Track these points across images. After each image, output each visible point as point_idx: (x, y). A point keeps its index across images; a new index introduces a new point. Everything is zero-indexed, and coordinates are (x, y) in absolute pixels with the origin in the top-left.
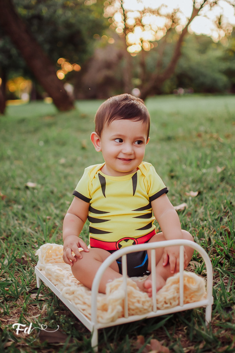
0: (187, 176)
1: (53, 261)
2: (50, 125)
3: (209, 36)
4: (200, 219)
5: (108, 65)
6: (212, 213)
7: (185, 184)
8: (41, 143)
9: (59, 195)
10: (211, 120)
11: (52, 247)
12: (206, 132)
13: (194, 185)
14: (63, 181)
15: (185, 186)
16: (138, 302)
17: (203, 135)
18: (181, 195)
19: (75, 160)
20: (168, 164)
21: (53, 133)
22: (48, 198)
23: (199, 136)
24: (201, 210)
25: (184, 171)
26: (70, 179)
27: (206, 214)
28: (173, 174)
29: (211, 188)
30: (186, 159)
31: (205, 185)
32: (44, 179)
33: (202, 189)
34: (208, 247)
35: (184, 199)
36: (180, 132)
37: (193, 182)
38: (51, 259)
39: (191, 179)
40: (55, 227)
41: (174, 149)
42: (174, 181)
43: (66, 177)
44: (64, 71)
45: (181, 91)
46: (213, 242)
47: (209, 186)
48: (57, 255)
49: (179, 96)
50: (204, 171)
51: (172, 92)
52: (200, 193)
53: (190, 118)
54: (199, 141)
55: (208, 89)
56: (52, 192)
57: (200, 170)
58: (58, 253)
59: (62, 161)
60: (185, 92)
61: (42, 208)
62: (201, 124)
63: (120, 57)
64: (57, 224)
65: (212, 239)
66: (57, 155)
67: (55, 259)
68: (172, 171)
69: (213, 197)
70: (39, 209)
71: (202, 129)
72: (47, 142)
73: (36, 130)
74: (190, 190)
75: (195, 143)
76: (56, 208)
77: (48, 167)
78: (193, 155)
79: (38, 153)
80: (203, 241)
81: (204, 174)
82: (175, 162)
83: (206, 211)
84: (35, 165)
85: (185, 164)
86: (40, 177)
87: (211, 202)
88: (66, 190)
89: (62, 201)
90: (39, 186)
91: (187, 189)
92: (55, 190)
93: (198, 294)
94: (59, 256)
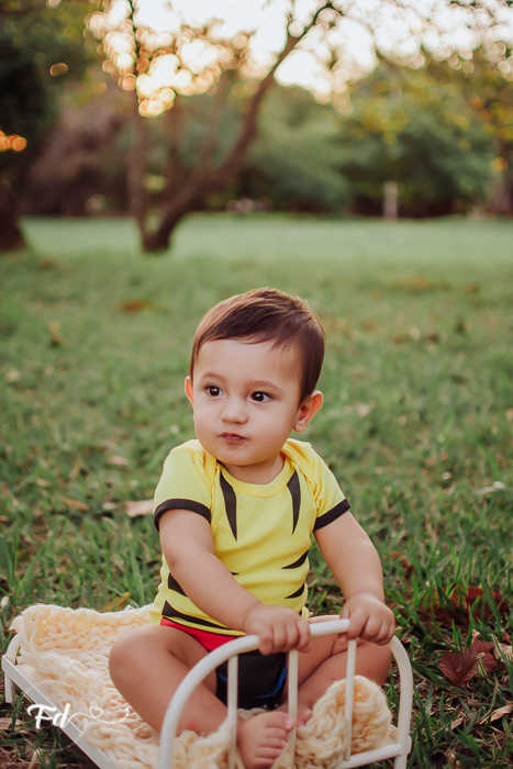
1: (52, 644)
3: (307, 88)
5: (89, 142)
9: (19, 461)
10: (326, 285)
11: (48, 612)
14: (23, 427)
19: (40, 373)
26: (36, 422)
29: (351, 456)
31: (337, 446)
38: (47, 641)
43: (27, 415)
45: (247, 205)
47: (347, 449)
48: (59, 631)
49: (241, 216)
50: (334, 414)
51: (224, 208)
55: (304, 204)
58: (61, 625)
59: (13, 374)
60: (255, 208)
63: (116, 125)
67: (54, 640)
69: (359, 478)
76: (18, 495)
93: (377, 721)
94: (63, 634)
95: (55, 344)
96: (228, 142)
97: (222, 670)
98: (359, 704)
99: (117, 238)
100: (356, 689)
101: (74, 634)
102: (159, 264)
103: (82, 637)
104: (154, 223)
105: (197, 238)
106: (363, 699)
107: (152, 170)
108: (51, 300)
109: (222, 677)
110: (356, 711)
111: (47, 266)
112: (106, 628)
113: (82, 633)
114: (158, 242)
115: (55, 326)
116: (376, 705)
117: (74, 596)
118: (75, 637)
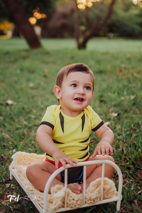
0: (111, 101)
2: (24, 58)
4: (118, 133)
5: (65, 16)
6: (126, 130)
7: (109, 106)
8: (18, 71)
9: (28, 110)
10: (129, 59)
11: (22, 154)
12: (125, 69)
13: (115, 108)
14: (31, 100)
15: (109, 108)
16: (73, 199)
17: (123, 70)
18: (106, 115)
19: (39, 84)
20: (99, 91)
21: (26, 64)
22: (21, 112)
23: (121, 71)
24: (118, 127)
25: (109, 97)
26: (35, 99)
27: (122, 131)
28: (102, 99)
29: (126, 111)
30: (111, 88)
31: (122, 108)
32: (19, 98)
33: (120, 112)
34: (122, 155)
35: (108, 118)
36: (109, 67)
37: (115, 106)
38: (21, 162)
39: (113, 103)
40: (24, 135)
41: (104, 80)
42: (103, 104)
43: (33, 97)
44: (36, 18)
45: (111, 35)
46: (125, 152)
47: (125, 109)
48: (25, 160)
50: (122, 98)
51: (105, 36)
52: (119, 115)
53: (115, 57)
54: (120, 74)
56: (23, 108)
57: (120, 97)
58: (26, 158)
59: (31, 85)
60: (114, 36)
61: (16, 120)
62: (122, 62)
63: (73, 11)
64: (26, 132)
65: (124, 150)
66: (28, 80)
67: (23, 162)
68: (101, 96)
69: (127, 118)
70: (14, 121)
71: (123, 66)
72: (22, 70)
73: (16, 61)
74: (113, 112)
75: (118, 76)
76: (25, 120)
77: (21, 89)
78: (116, 86)
79: (15, 78)
80: (119, 151)
81: (122, 101)
82: (104, 91)
83: (122, 128)
84: (13, 87)
85: (111, 93)
86: (16, 96)
87: (125, 121)
88: (33, 107)
89: (29, 115)
90: (15, 103)
91: (110, 110)
92: (26, 107)
93: (111, 191)
94: (26, 160)
95: (45, 76)
96: (104, 15)
97: (62, 173)
98: (106, 186)
99: (70, 44)
100: (105, 181)
101: (29, 161)
102: (82, 52)
103: (32, 161)
104: (81, 40)
105: (94, 45)
106: (107, 184)
107: (82, 24)
108: (47, 63)
109: (63, 175)
110: (105, 187)
111: (47, 53)
112: (39, 159)
113: (32, 160)
114: (82, 46)
115: (46, 71)
116: (111, 187)
117: (36, 150)
118: (29, 162)
